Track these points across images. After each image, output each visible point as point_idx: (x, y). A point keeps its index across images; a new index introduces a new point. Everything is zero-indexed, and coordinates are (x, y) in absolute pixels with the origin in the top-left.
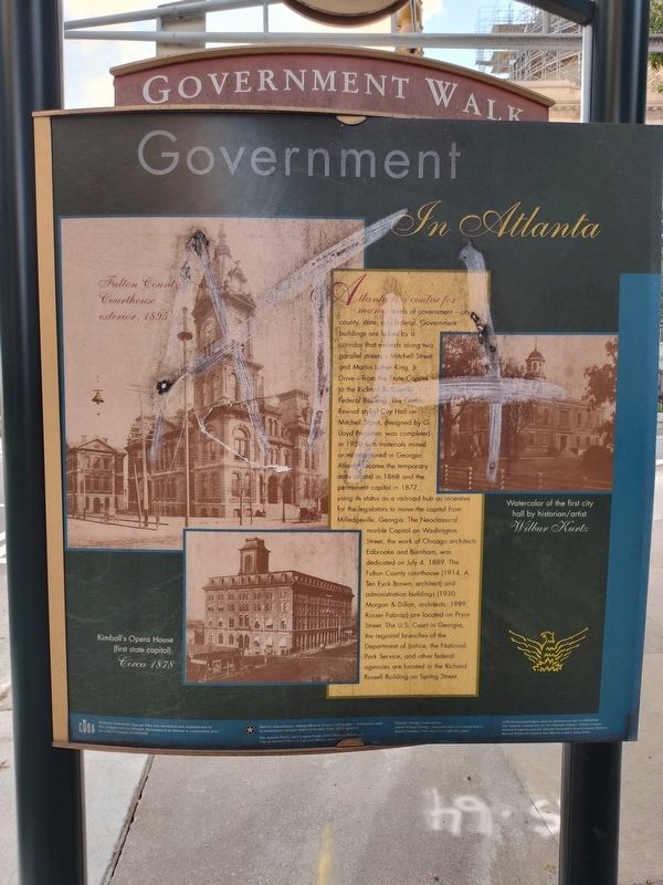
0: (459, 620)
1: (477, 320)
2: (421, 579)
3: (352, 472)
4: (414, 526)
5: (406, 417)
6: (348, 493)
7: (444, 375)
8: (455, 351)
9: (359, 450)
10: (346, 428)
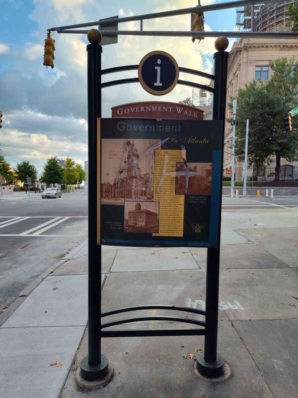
0: (179, 221)
1: (184, 159)
3: (158, 190)
4: (170, 201)
5: (169, 179)
6: (157, 194)
7: (177, 171)
8: (179, 166)
9: (159, 186)
10: (157, 181)
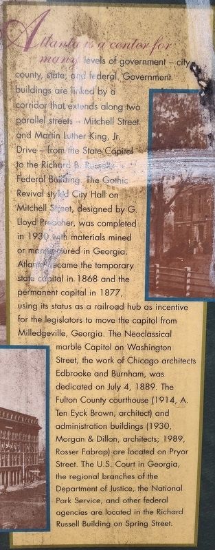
0: (173, 458)
1: (198, 72)
2: (126, 407)
3: (35, 273)
4: (116, 341)
5: (105, 202)
6: (31, 299)
7: (154, 146)
8: (169, 115)
9: (44, 244)
10: (27, 215)
